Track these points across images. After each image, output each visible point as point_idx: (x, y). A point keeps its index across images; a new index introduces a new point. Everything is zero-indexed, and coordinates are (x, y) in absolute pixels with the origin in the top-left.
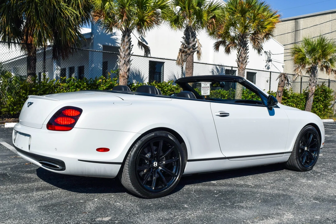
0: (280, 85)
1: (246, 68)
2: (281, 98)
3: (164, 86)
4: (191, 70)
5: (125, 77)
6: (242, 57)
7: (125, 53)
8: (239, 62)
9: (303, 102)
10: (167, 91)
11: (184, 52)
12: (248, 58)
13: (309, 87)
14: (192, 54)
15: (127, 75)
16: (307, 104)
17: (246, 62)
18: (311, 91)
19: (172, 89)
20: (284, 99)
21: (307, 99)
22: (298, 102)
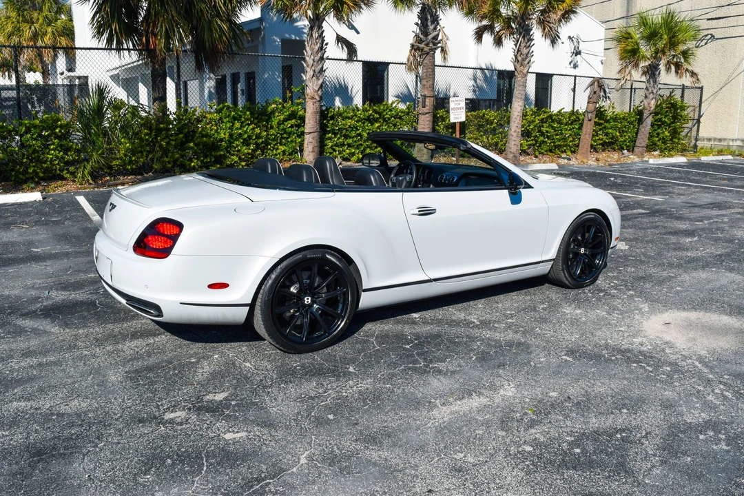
0: (591, 100)
2: (592, 122)
3: (384, 111)
6: (521, 54)
8: (516, 63)
9: (634, 126)
10: (389, 119)
11: (418, 49)
13: (645, 101)
16: (640, 130)
18: (648, 108)
20: (596, 124)
21: (640, 121)
22: (625, 127)
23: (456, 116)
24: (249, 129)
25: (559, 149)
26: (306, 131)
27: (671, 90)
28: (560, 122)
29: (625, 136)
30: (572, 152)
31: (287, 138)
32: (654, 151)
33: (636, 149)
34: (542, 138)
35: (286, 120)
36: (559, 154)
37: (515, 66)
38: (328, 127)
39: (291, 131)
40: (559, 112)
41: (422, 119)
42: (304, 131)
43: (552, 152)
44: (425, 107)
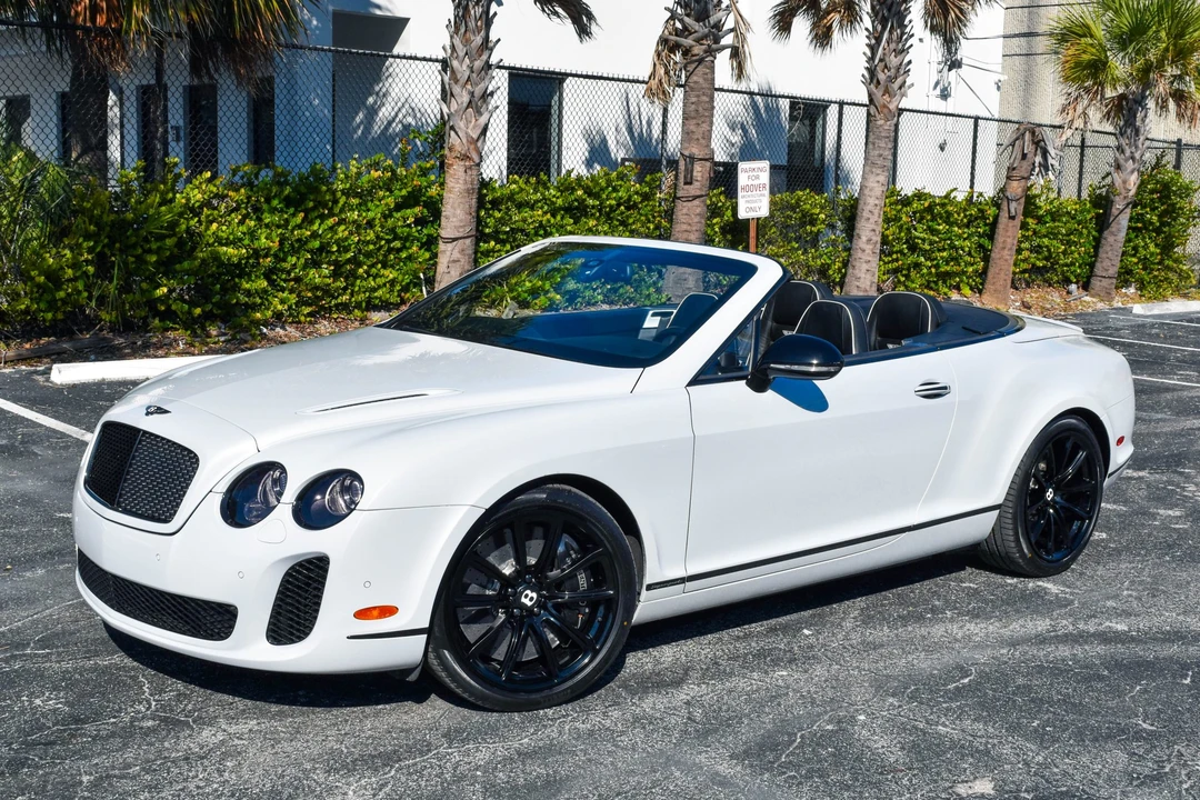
0: (1014, 173)
2: (1017, 222)
3: (602, 189)
4: (704, 125)
5: (470, 158)
6: (886, 66)
7: (472, 62)
8: (873, 87)
9: (1091, 232)
10: (613, 209)
11: (677, 48)
12: (909, 70)
13: (1114, 174)
14: (712, 58)
15: (477, 149)
16: (1103, 241)
17: (900, 88)
18: (1123, 191)
19: (630, 197)
20: (1024, 226)
21: (1103, 223)
22: (1072, 234)
23: (749, 205)
24: (324, 226)
25: (944, 282)
26: (444, 233)
27: (1159, 152)
28: (947, 219)
29: (1072, 253)
30: (972, 289)
31: (399, 250)
32: (1127, 287)
33: (1095, 282)
34: (913, 257)
35: (399, 207)
36: (945, 294)
37: (870, 95)
38: (487, 226)
39: (409, 235)
40: (947, 196)
41: (685, 211)
42: (439, 235)
43: (931, 289)
44: (691, 183)
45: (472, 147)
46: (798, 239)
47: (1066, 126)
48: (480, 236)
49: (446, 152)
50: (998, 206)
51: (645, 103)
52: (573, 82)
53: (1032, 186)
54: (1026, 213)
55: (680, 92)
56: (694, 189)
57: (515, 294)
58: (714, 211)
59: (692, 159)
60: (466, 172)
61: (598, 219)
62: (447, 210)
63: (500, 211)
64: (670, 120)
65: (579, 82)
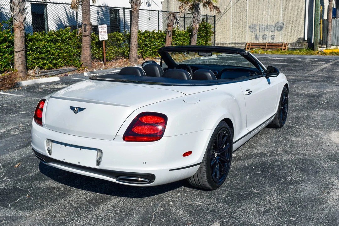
0: (169, 25)
1: (140, 8)
2: (171, 37)
3: (61, 35)
4: (88, 15)
5: (21, 28)
8: (132, 4)
9: (188, 39)
15: (23, 25)
16: (192, 41)
17: (139, 4)
18: (195, 28)
19: (69, 37)
20: (173, 38)
21: (191, 36)
22: (184, 39)
23: (102, 37)
25: (154, 54)
26: (15, 50)
28: (154, 38)
31: (2, 56)
34: (146, 48)
35: (1, 43)
36: (155, 57)
37: (131, 6)
38: (28, 47)
39: (5, 51)
40: (153, 32)
41: (85, 39)
42: (14, 50)
43: (151, 56)
44: (86, 32)
45: (21, 24)
46: (116, 45)
47: (180, 12)
48: (26, 50)
49: (14, 26)
50: (166, 34)
51: (71, 10)
52: (50, 5)
53: (174, 28)
54: (173, 35)
55: (80, 7)
56: (87, 33)
57: (38, 65)
58: (93, 39)
59: (86, 25)
60: (20, 32)
61: (60, 43)
62: (16, 43)
63: (32, 42)
64: (78, 15)
65: (51, 5)
